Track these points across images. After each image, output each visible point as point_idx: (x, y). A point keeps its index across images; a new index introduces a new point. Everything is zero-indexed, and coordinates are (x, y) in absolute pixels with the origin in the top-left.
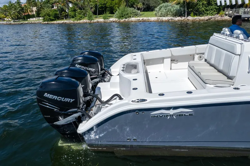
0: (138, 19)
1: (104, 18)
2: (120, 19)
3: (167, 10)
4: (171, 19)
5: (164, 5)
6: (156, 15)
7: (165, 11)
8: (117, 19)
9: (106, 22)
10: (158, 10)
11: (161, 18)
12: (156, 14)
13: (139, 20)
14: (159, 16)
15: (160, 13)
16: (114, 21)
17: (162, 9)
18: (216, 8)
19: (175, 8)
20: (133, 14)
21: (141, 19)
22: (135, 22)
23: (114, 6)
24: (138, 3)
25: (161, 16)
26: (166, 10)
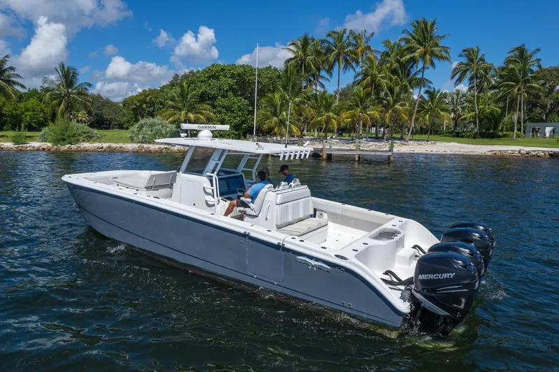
0: (100, 146)
1: (14, 142)
2: (59, 145)
3: (154, 132)
4: (166, 148)
5: (148, 122)
6: (132, 140)
7: (150, 133)
8: (50, 145)
9: (23, 149)
10: (136, 130)
11: (145, 146)
12: (131, 137)
13: (102, 148)
14: (139, 142)
15: (140, 136)
16: (44, 149)
17: (144, 129)
18: (234, 134)
19: (168, 129)
20: (84, 135)
21: (105, 145)
22: (93, 151)
23: (23, 113)
24: (78, 111)
25: (143, 143)
26: (152, 131)
